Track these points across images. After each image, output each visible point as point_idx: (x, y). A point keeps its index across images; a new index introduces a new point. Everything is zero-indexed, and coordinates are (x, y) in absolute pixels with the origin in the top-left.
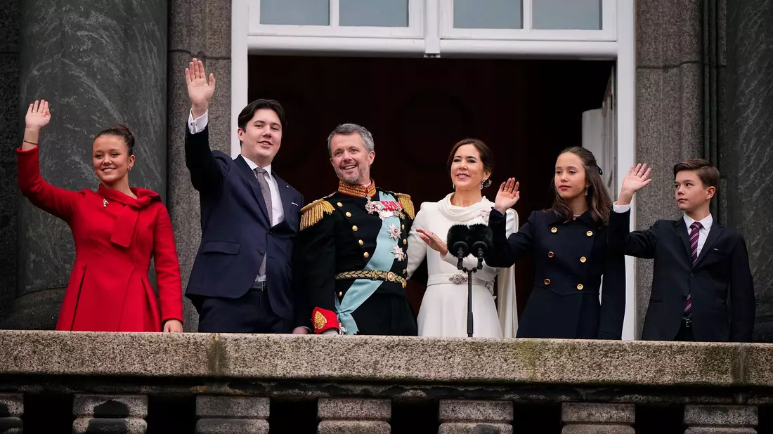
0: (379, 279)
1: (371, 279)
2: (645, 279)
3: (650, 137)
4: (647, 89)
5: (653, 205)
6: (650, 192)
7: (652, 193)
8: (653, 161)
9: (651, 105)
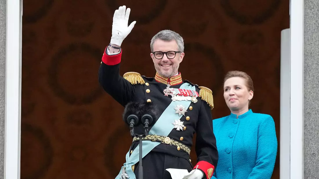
0: (157, 141)
1: (151, 140)
2: (309, 148)
3: (313, 45)
4: (311, 10)
5: (315, 94)
6: (313, 85)
7: (315, 86)
8: (315, 62)
9: (314, 21)
